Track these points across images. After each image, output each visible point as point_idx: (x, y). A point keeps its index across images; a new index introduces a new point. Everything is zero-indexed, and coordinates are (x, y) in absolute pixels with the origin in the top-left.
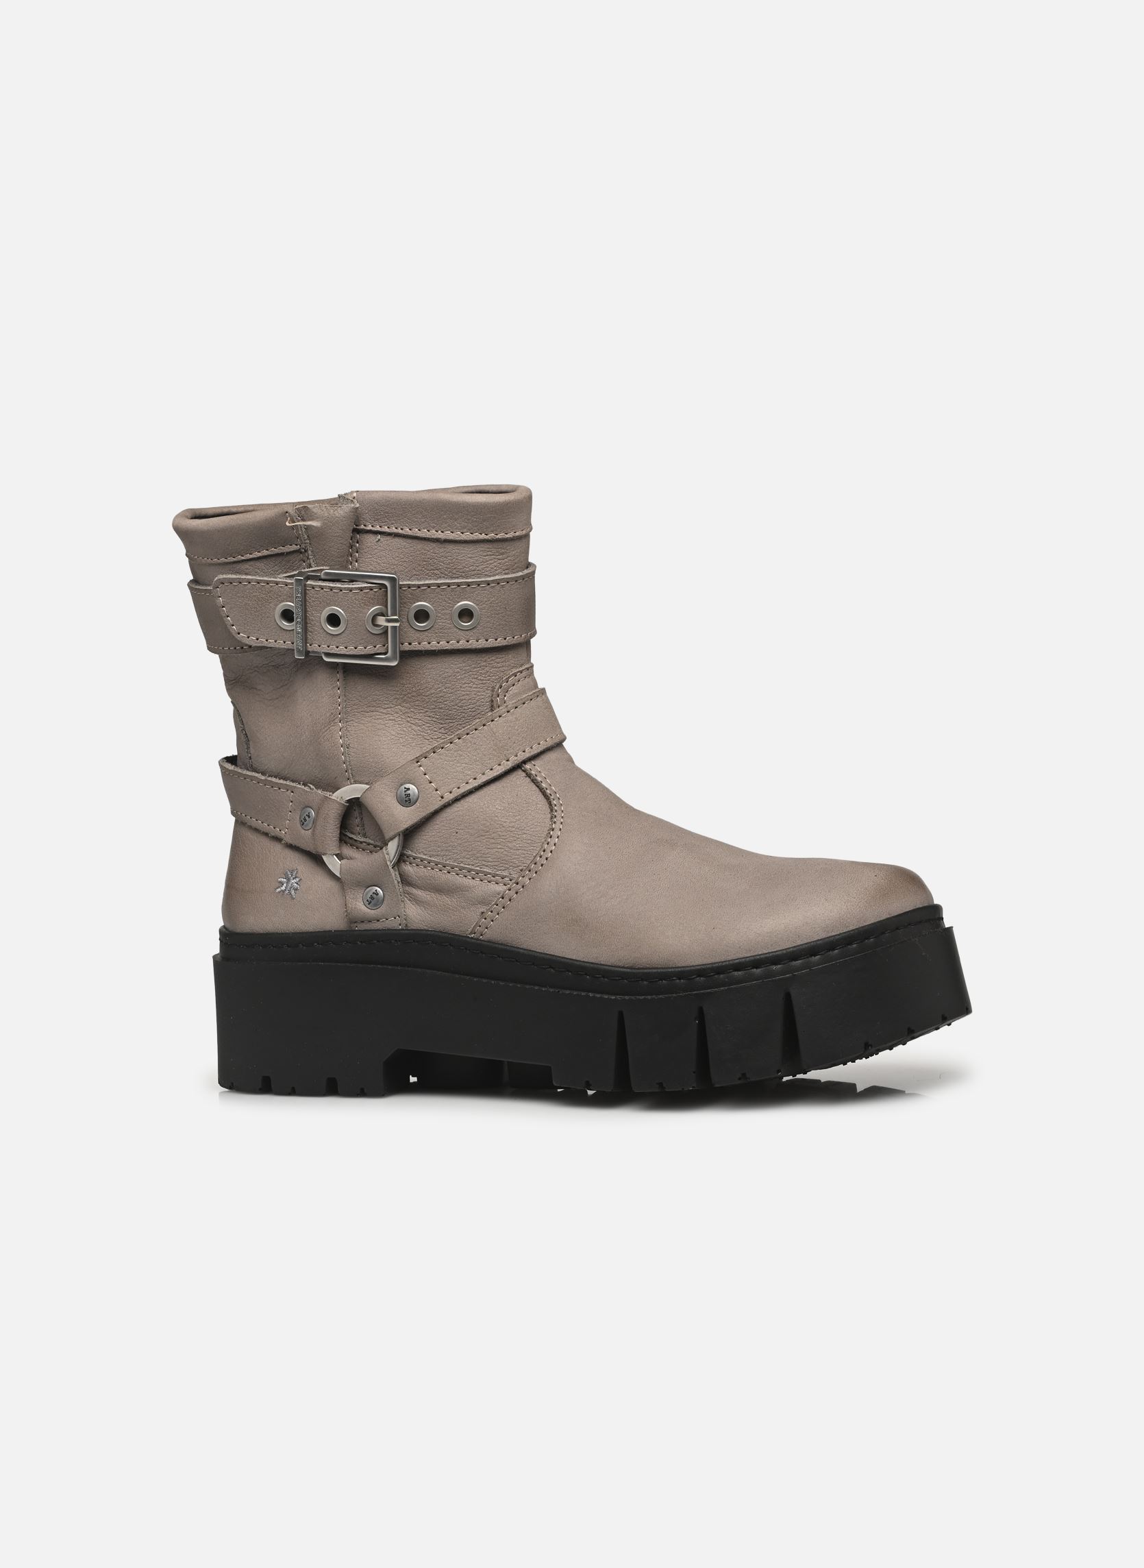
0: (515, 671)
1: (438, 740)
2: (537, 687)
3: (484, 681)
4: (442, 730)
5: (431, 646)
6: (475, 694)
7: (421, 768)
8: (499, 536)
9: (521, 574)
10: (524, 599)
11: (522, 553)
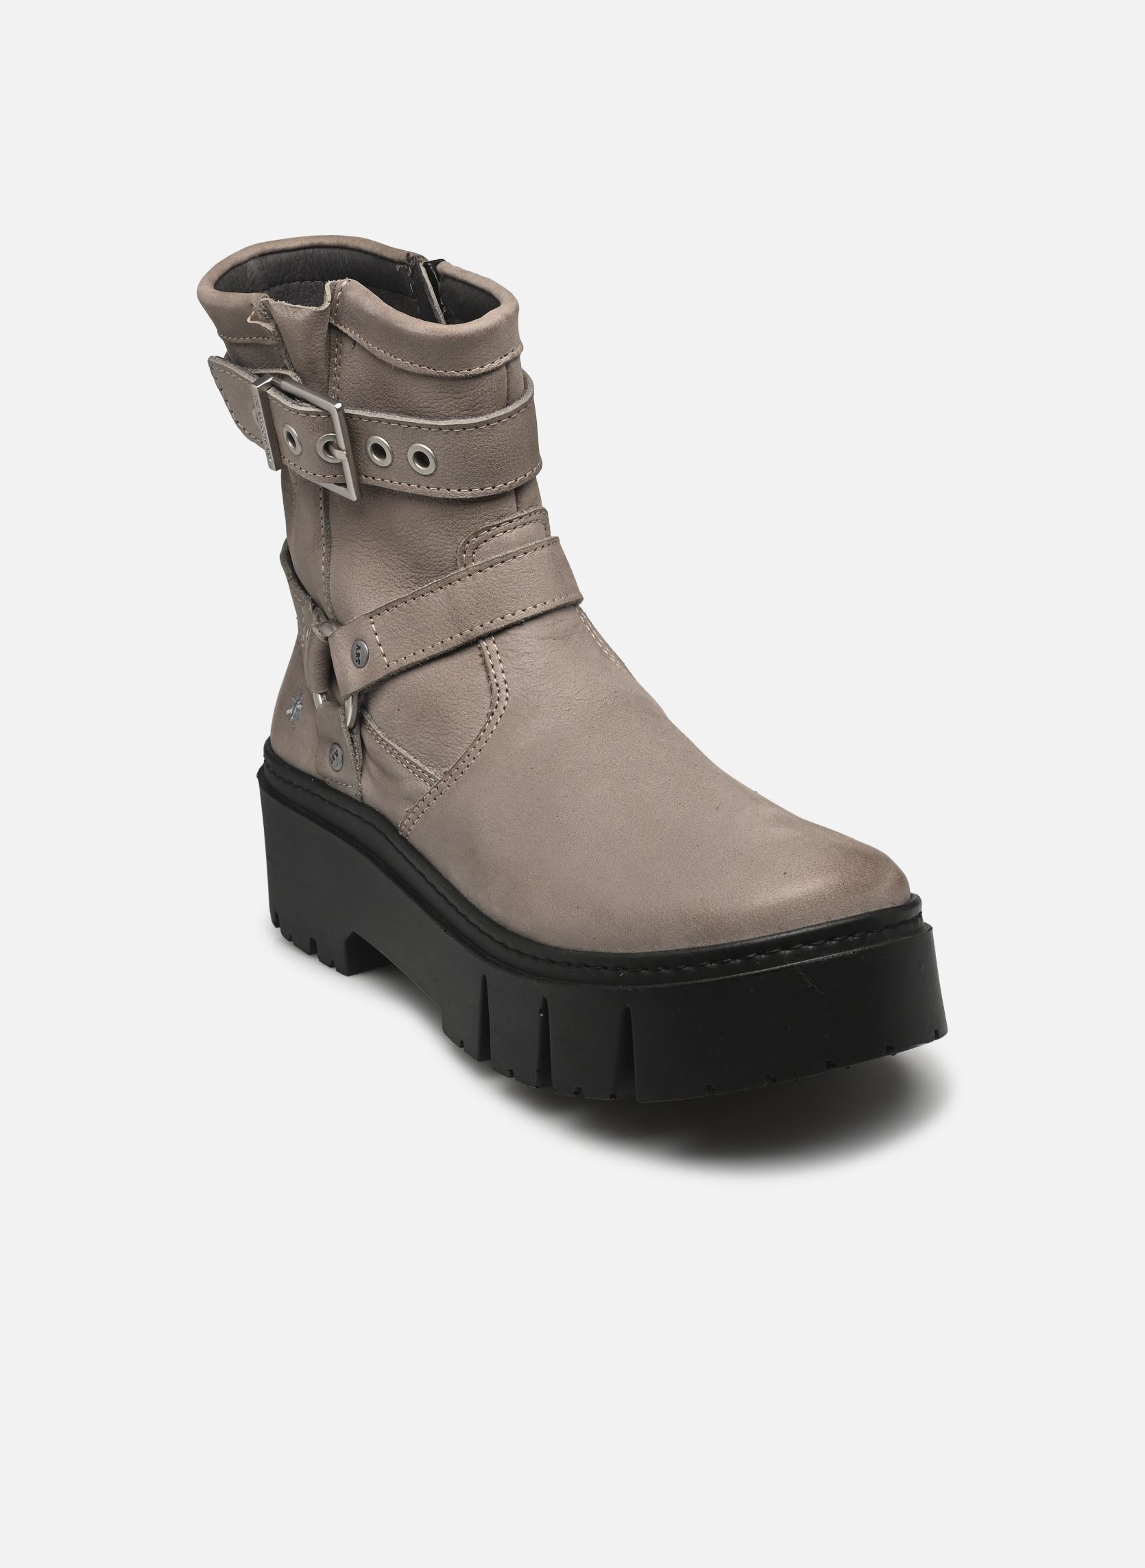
0: (487, 524)
1: (409, 589)
2: (550, 536)
3: (451, 533)
4: (413, 579)
5: (393, 486)
6: (442, 547)
7: (373, 626)
8: (448, 374)
9: (484, 418)
10: (492, 447)
11: (486, 392)
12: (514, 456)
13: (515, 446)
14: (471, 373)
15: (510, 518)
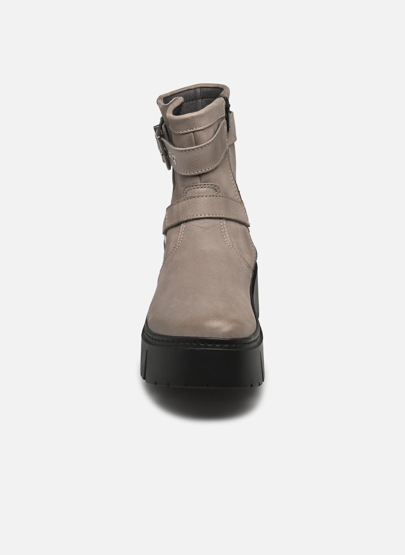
0: (189, 185)
9: (184, 149)
10: (188, 159)
11: (185, 140)
12: (196, 164)
13: (196, 160)
14: (179, 133)
15: (196, 184)
